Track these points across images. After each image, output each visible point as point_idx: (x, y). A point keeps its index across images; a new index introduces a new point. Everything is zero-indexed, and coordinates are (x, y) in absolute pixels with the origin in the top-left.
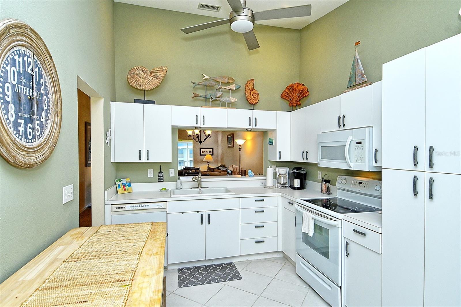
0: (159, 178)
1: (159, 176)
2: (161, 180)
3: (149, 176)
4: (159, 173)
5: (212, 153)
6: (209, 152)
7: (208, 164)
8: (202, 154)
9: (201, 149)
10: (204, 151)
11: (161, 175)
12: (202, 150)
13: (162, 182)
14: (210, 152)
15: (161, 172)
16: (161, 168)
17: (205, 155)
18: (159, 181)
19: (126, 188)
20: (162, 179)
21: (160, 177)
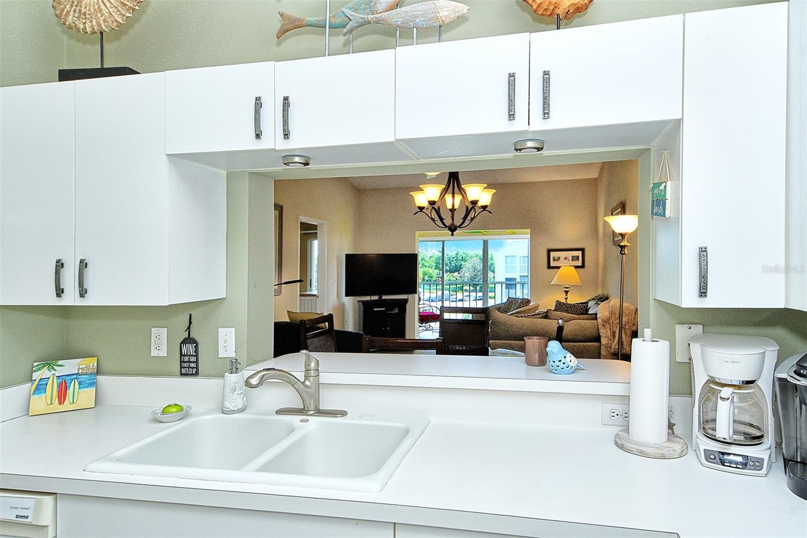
0: (184, 362)
1: (184, 356)
2: (189, 367)
3: (154, 353)
4: (185, 342)
5: (579, 263)
6: (572, 260)
7: (567, 292)
8: (551, 265)
9: (549, 251)
10: (559, 258)
11: (190, 348)
12: (552, 254)
13: (192, 374)
14: (575, 258)
15: (189, 340)
16: (190, 323)
17: (559, 267)
18: (183, 371)
19: (70, 392)
20: (193, 365)
21: (186, 359)
